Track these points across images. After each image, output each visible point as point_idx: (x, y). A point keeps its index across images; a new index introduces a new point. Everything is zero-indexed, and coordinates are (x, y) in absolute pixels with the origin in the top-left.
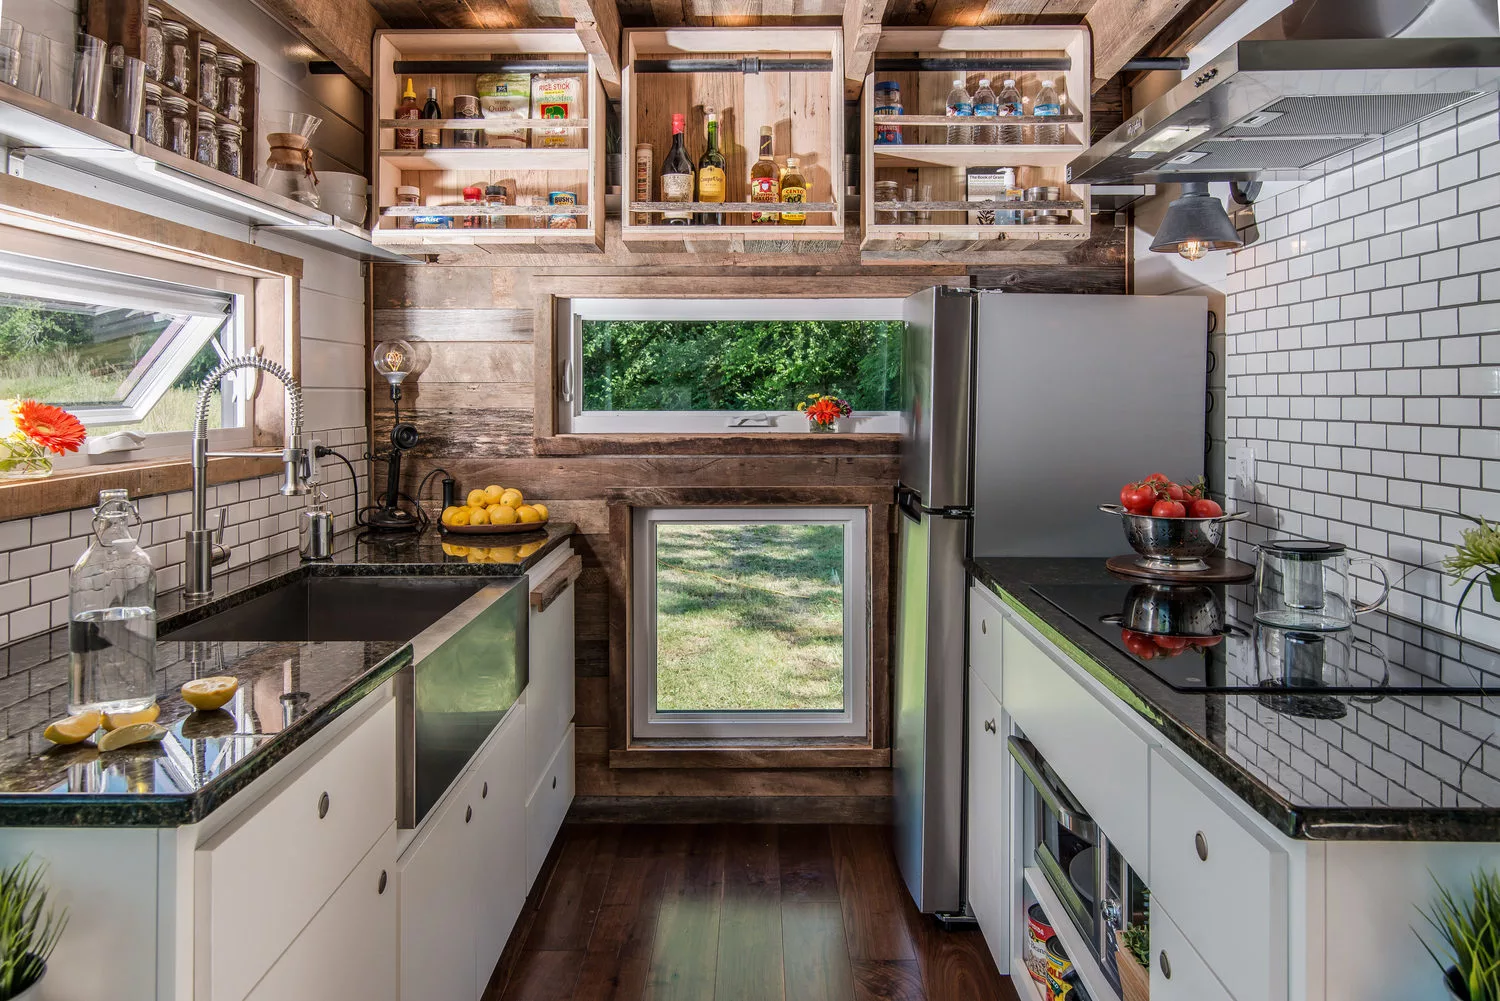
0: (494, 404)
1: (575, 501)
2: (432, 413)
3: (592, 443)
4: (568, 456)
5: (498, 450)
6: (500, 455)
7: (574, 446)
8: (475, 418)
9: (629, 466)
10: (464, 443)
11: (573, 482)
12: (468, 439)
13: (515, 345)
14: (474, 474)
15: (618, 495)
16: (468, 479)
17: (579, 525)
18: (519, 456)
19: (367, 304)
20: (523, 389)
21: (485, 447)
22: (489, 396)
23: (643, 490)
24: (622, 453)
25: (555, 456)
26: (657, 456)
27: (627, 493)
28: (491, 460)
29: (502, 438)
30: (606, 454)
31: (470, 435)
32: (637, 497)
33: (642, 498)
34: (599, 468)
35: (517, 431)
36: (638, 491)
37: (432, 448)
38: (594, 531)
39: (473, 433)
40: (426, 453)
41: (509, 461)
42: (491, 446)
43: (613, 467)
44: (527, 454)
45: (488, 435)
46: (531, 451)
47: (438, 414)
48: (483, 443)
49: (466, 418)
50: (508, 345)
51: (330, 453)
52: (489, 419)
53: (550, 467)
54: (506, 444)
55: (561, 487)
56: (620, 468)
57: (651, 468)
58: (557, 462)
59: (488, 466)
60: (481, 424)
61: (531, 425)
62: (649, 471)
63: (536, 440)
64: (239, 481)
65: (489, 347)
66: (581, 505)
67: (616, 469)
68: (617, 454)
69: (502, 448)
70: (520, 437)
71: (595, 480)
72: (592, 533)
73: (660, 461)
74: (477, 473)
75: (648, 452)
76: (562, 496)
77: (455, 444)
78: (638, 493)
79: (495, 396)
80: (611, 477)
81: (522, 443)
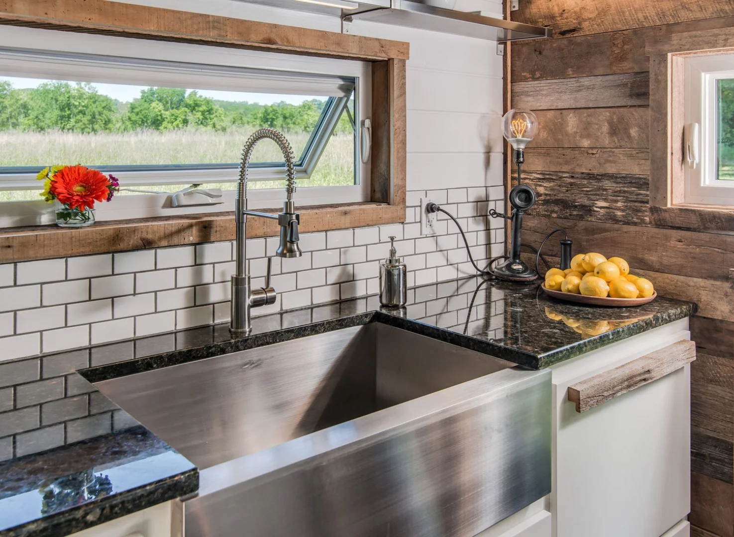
0: (611, 169)
1: (695, 279)
2: (557, 175)
3: (715, 218)
4: (689, 229)
5: (615, 216)
6: (616, 221)
7: (694, 219)
8: (593, 182)
10: (583, 207)
11: (694, 258)
12: (586, 202)
13: (632, 109)
14: (591, 237)
16: (587, 241)
17: (700, 305)
18: (635, 224)
19: (505, 78)
20: (640, 155)
21: (602, 211)
22: (607, 161)
25: (674, 228)
28: (608, 225)
29: (619, 204)
31: (589, 199)
34: (724, 246)
35: (634, 197)
37: (556, 209)
38: (717, 316)
39: (592, 197)
40: (551, 213)
41: (626, 228)
42: (608, 210)
44: (643, 222)
45: (606, 200)
46: (647, 219)
47: (561, 177)
48: (601, 208)
49: (585, 182)
50: (625, 109)
51: (439, 209)
52: (607, 184)
53: (667, 238)
54: (623, 211)
55: (679, 261)
58: (675, 234)
59: (605, 230)
60: (599, 189)
61: (648, 193)
63: (651, 209)
64: (326, 231)
65: (607, 113)
66: (702, 284)
69: (619, 213)
70: (636, 204)
71: (719, 259)
74: (595, 236)
76: (680, 271)
77: (576, 207)
79: (614, 162)
81: (639, 211)
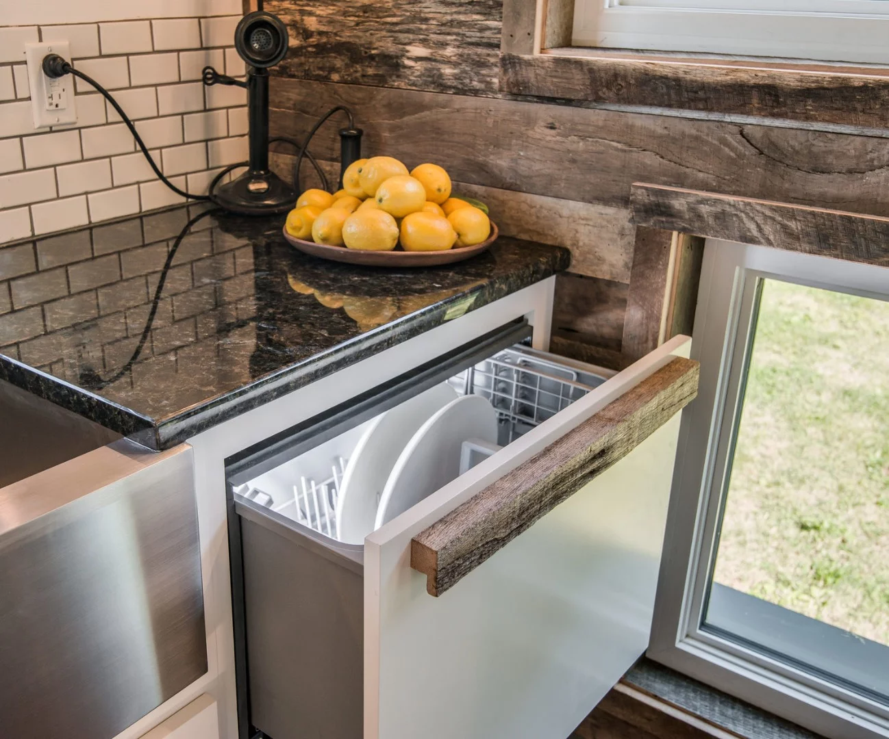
1: (572, 203)
3: (616, 75)
4: (568, 102)
5: (441, 76)
6: (443, 87)
7: (578, 80)
9: (697, 138)
10: (384, 57)
11: (574, 161)
12: (391, 48)
14: (397, 121)
15: (658, 205)
16: (392, 129)
17: (576, 253)
18: (476, 92)
21: (419, 66)
23: (716, 201)
24: (681, 106)
25: (542, 99)
26: (768, 122)
27: (678, 204)
28: (428, 96)
29: (449, 51)
30: (643, 103)
31: (396, 41)
32: (699, 217)
33: (711, 221)
34: (628, 136)
35: (475, 35)
36: (703, 201)
37: (339, 63)
38: (603, 273)
39: (402, 36)
40: (330, 72)
41: (460, 101)
42: (428, 65)
43: (661, 137)
44: (489, 88)
45: (425, 42)
46: (496, 81)
48: (417, 59)
53: (530, 122)
54: (455, 65)
55: (548, 168)
56: (674, 140)
57: (749, 151)
58: (544, 111)
59: (421, 107)
60: (414, 18)
61: (500, 25)
62: (741, 156)
63: (503, 59)
66: (583, 213)
67: (665, 143)
68: (670, 106)
69: (448, 71)
70: (479, 50)
71: (617, 163)
72: (600, 277)
73: (774, 135)
74: (406, 119)
75: (742, 109)
77: (372, 58)
78: (704, 209)
80: (650, 160)
81: (484, 65)
